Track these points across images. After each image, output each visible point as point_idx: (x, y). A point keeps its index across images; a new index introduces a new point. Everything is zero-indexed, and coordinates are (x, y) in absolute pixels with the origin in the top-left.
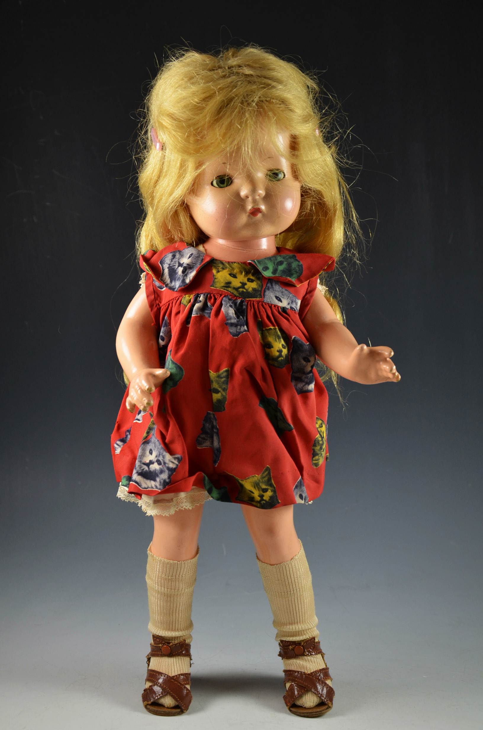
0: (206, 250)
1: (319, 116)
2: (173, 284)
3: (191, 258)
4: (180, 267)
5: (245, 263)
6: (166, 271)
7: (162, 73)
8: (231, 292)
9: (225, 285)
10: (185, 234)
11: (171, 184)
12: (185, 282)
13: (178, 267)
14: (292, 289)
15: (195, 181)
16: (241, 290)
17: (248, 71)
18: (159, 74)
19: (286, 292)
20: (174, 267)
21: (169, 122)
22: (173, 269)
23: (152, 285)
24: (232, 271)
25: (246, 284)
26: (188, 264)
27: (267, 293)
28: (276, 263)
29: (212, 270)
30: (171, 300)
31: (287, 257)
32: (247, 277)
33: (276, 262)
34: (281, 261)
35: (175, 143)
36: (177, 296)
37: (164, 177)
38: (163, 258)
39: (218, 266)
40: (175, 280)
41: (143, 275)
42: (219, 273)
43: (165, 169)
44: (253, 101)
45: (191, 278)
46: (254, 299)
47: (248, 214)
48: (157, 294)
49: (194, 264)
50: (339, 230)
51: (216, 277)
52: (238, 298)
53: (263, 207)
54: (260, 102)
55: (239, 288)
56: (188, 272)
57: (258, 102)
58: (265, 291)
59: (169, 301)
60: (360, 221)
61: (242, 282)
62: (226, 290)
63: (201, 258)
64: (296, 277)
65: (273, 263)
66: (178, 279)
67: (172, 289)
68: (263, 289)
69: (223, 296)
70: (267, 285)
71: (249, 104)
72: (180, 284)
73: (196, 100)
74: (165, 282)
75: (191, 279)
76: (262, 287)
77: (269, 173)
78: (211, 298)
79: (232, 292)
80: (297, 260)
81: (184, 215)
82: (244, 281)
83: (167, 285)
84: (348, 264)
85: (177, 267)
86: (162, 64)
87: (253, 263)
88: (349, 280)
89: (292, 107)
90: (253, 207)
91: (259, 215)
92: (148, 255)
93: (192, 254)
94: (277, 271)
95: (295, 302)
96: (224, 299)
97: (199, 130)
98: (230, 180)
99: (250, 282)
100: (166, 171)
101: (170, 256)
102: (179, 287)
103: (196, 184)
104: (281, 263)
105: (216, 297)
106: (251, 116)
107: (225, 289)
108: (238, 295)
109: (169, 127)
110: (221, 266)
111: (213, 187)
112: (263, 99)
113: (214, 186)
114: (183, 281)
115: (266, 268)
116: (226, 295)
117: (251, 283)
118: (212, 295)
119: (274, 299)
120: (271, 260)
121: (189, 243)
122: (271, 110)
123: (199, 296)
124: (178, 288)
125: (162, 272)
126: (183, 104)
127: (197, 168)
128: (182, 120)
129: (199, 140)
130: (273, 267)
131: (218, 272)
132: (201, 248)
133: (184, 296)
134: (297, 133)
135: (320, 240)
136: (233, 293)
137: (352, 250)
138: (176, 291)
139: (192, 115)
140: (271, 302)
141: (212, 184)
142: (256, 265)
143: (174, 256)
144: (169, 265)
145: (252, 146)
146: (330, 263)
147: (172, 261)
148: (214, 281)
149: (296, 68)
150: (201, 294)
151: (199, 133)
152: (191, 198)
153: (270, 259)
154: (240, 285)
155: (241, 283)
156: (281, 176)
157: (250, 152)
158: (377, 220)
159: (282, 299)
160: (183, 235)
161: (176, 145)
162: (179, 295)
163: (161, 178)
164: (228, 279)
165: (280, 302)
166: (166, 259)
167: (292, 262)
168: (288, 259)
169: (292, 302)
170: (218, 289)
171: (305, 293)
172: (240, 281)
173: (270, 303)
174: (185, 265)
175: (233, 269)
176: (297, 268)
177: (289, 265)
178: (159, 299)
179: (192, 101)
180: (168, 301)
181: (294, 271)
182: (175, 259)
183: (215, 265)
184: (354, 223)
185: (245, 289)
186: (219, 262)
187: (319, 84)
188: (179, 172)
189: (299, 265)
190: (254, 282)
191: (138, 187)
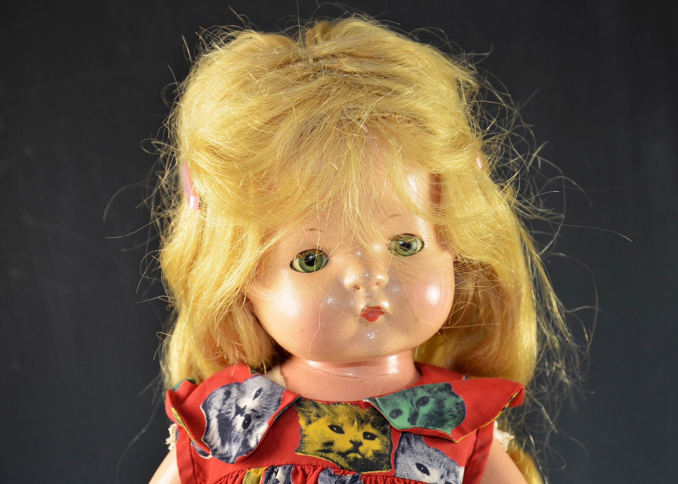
0: (286, 380)
1: (481, 136)
2: (227, 448)
3: (259, 397)
4: (239, 416)
5: (357, 403)
6: (214, 423)
7: (196, 71)
8: (333, 461)
9: (322, 448)
10: (248, 353)
11: (218, 268)
12: (248, 446)
13: (236, 414)
14: (448, 447)
15: (262, 261)
16: (352, 455)
17: (348, 66)
18: (192, 72)
19: (436, 454)
20: (229, 415)
21: (209, 162)
22: (227, 419)
23: (188, 448)
24: (335, 420)
25: (360, 444)
26: (253, 410)
27: (401, 459)
28: (414, 403)
29: (297, 419)
30: (225, 477)
31: (436, 389)
32: (363, 431)
33: (415, 400)
34: (423, 398)
35: (221, 199)
36: (234, 470)
37: (205, 255)
38: (207, 399)
39: (309, 412)
40: (230, 441)
41: (172, 429)
42: (310, 426)
43: (206, 242)
44: (359, 120)
45: (260, 437)
46: (377, 472)
47: (359, 317)
48: (199, 465)
49: (265, 410)
50: (528, 332)
51: (306, 434)
52: (347, 471)
53: (385, 304)
54: (372, 121)
55: (349, 452)
56: (253, 425)
57: (369, 122)
58: (396, 456)
59: (220, 480)
60: (566, 314)
61: (353, 440)
62: (325, 458)
63: (277, 397)
64: (454, 425)
65: (409, 403)
66: (236, 439)
67: (225, 458)
68: (393, 452)
69: (319, 469)
70: (400, 443)
71: (353, 126)
72: (239, 450)
73: (257, 122)
74: (212, 444)
75: (259, 440)
76: (392, 448)
77: (394, 244)
78: (296, 473)
79: (335, 460)
80: (453, 394)
81: (244, 319)
82: (357, 439)
83: (215, 451)
84: (549, 390)
85: (233, 415)
86: (196, 53)
87: (373, 404)
88: (552, 417)
89: (431, 126)
90: (367, 306)
91: (381, 319)
92: (181, 390)
93: (260, 391)
94: (418, 415)
95: (454, 472)
96: (322, 475)
97: (264, 174)
98: (324, 257)
99: (368, 439)
100: (208, 246)
101: (220, 393)
102: (238, 454)
103: (263, 266)
104: (424, 401)
105: (307, 471)
106: (356, 147)
107: (322, 456)
108: (346, 465)
109: (210, 171)
110: (314, 411)
111: (293, 271)
112: (377, 114)
113: (295, 270)
114: (245, 443)
115: (397, 413)
116: (325, 467)
117: (370, 442)
118: (299, 468)
119: (415, 469)
120: (405, 396)
121: (256, 367)
122: (393, 134)
123: (275, 470)
124: (236, 457)
125: (206, 425)
126: (233, 129)
127: (263, 241)
128: (232, 158)
129: (263, 192)
130: (410, 409)
131: (309, 422)
132: (277, 375)
133: (248, 471)
134: (442, 171)
135: (495, 346)
136: (337, 463)
137: (555, 363)
138: (233, 463)
139: (250, 149)
140: (408, 475)
141: (292, 266)
142: (379, 407)
143: (228, 394)
144: (220, 411)
145: (360, 199)
146: (514, 396)
147: (224, 404)
148: (301, 441)
149: (436, 53)
150: (279, 466)
151: (263, 179)
152: (256, 290)
153: (402, 393)
154: (350, 446)
155: (351, 442)
156: (417, 245)
157: (357, 211)
158: (597, 308)
159: (429, 469)
160: (244, 353)
161: (223, 202)
162: (238, 468)
163: (200, 257)
164: (327, 436)
165: (426, 475)
166: (213, 399)
167: (445, 399)
168: (436, 393)
169: (448, 473)
170: (309, 455)
171: (471, 452)
172: (350, 439)
173: (408, 478)
174: (247, 412)
175: (336, 415)
176: (454, 409)
177: (440, 403)
178: (201, 475)
179: (249, 125)
180: (218, 479)
181: (449, 414)
182: (229, 400)
183: (303, 409)
184: (556, 319)
185: (360, 454)
186: (311, 403)
187: (478, 78)
188: (231, 249)
189: (457, 404)
190: (377, 439)
191: (160, 269)
